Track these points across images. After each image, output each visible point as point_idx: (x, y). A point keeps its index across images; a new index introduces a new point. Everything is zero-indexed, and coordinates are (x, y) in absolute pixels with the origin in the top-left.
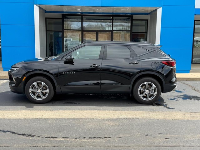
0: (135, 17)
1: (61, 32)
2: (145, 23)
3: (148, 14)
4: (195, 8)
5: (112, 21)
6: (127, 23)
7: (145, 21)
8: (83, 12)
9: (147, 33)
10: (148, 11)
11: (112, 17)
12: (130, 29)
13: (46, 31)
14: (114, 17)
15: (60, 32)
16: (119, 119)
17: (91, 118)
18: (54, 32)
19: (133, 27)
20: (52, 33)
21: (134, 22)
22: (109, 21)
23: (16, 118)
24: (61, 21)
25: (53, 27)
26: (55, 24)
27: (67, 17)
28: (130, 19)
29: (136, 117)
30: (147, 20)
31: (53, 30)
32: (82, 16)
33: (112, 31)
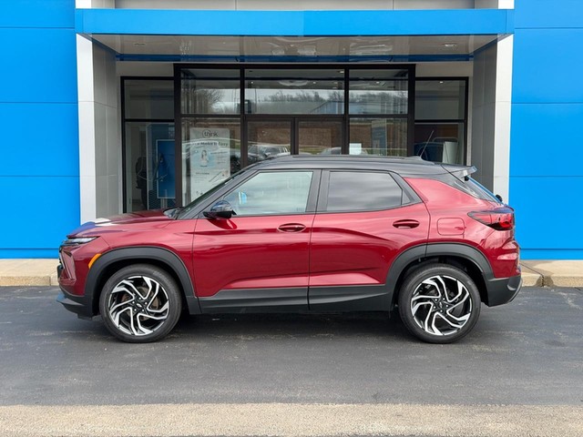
0: (423, 69)
1: (173, 124)
2: (458, 89)
3: (466, 57)
5: (343, 83)
6: (395, 89)
7: (458, 81)
8: (246, 54)
9: (465, 121)
10: (467, 50)
11: (344, 70)
12: (406, 110)
13: (124, 120)
14: (350, 71)
15: (170, 124)
18: (150, 123)
19: (418, 103)
20: (146, 128)
21: (419, 86)
22: (336, 83)
24: (170, 86)
25: (146, 109)
26: (155, 96)
27: (192, 75)
28: (407, 77)
30: (466, 79)
31: (150, 118)
32: (242, 68)
33: (345, 117)
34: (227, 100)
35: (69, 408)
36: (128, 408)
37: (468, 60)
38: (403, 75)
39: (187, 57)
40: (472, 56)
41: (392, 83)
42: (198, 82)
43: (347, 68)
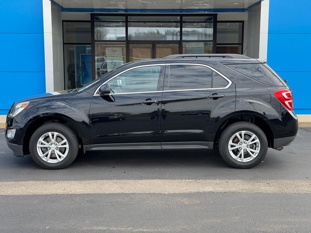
0: (221, 16)
1: (90, 46)
2: (238, 28)
3: (243, 10)
5: (179, 24)
7: (238, 23)
9: (242, 44)
10: (244, 6)
11: (181, 17)
12: (211, 39)
13: (64, 44)
14: (183, 17)
15: (87, 46)
16: (200, 193)
17: (151, 192)
18: (76, 45)
19: (218, 35)
20: (74, 48)
21: (219, 26)
22: (174, 24)
23: (19, 194)
24: (89, 25)
25: (74, 38)
26: (78, 31)
27: (99, 19)
28: (213, 20)
29: (229, 189)
30: (243, 22)
32: (127, 16)
33: (180, 42)
35: (56, 182)
36: (85, 182)
37: (243, 11)
38: (210, 19)
39: (97, 10)
40: (247, 10)
41: (204, 24)
42: (102, 23)
43: (181, 16)
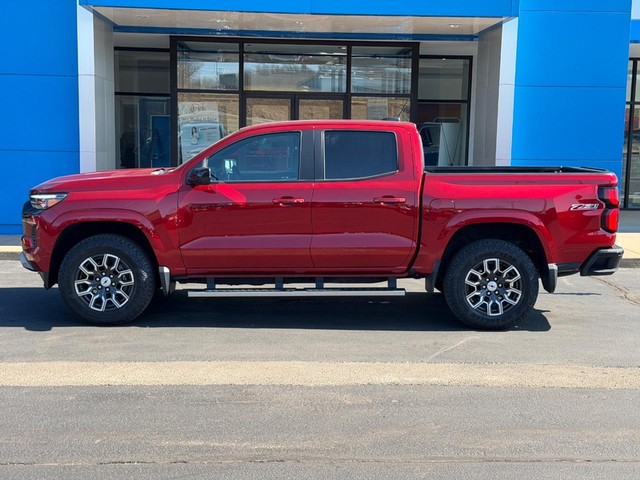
0: (426, 48)
2: (461, 67)
3: (471, 37)
4: (633, 18)
5: (345, 59)
7: (462, 60)
9: (468, 102)
10: (472, 31)
11: (350, 46)
12: (409, 87)
13: (117, 94)
14: (353, 47)
16: (375, 386)
17: (283, 383)
18: (139, 97)
19: (421, 81)
21: (423, 64)
23: (38, 384)
27: (187, 47)
28: (410, 54)
29: (426, 380)
30: (470, 58)
32: (241, 42)
33: (347, 96)
34: (208, 71)
37: (472, 40)
38: (406, 52)
40: (477, 37)
41: (394, 61)
